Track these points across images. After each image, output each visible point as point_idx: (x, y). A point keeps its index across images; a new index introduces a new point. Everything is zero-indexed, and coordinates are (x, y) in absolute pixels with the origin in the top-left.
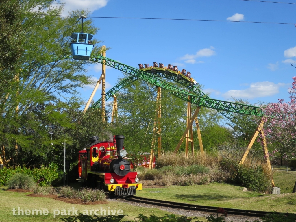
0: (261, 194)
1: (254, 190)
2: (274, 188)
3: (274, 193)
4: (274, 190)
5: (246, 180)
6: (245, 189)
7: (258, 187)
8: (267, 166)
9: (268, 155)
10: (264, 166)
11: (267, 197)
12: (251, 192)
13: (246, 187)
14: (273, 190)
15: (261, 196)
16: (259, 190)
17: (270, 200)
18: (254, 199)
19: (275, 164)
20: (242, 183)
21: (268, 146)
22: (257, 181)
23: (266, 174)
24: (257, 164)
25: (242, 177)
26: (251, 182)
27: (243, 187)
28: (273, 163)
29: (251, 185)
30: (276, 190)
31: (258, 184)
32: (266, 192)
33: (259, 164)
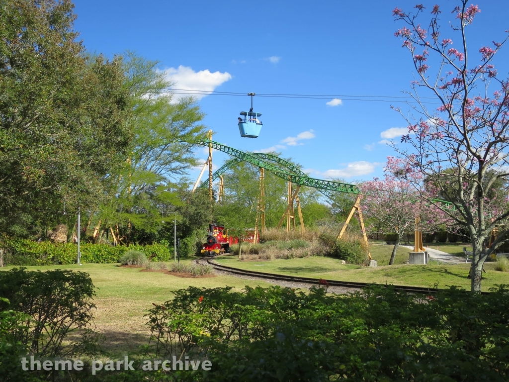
0: (359, 266)
1: (352, 263)
2: (371, 260)
3: (371, 265)
4: (371, 263)
5: (345, 254)
6: (344, 261)
7: (356, 260)
8: (364, 240)
9: (364, 230)
10: (361, 240)
11: (364, 269)
12: (349, 265)
13: (344, 260)
14: (370, 263)
15: (359, 268)
16: (357, 263)
17: (368, 272)
18: (353, 271)
19: (372, 238)
20: (340, 256)
21: (364, 221)
22: (355, 254)
23: (363, 248)
24: (354, 238)
25: (341, 250)
26: (349, 255)
27: (341, 260)
28: (370, 237)
29: (349, 258)
30: (373, 263)
31: (356, 257)
32: (364, 265)
33: (356, 238)
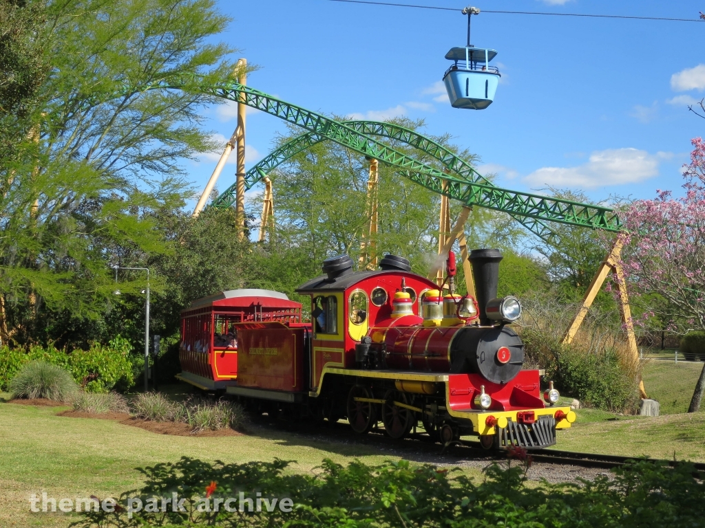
0: (614, 415)
1: (597, 406)
2: (646, 401)
3: (643, 413)
4: (645, 406)
5: (579, 383)
6: (576, 402)
7: (607, 399)
8: (628, 350)
9: (631, 324)
10: (621, 349)
11: (626, 422)
12: (590, 410)
13: (577, 398)
14: (641, 405)
15: (614, 419)
16: (609, 406)
17: (635, 430)
18: (598, 426)
19: (649, 345)
20: (568, 388)
21: (631, 302)
22: (604, 384)
23: (625, 368)
24: (604, 343)
25: (569, 374)
26: (589, 386)
27: (570, 399)
28: (644, 343)
29: (589, 393)
30: (650, 407)
31: (606, 391)
32: (626, 412)
33: (609, 344)
